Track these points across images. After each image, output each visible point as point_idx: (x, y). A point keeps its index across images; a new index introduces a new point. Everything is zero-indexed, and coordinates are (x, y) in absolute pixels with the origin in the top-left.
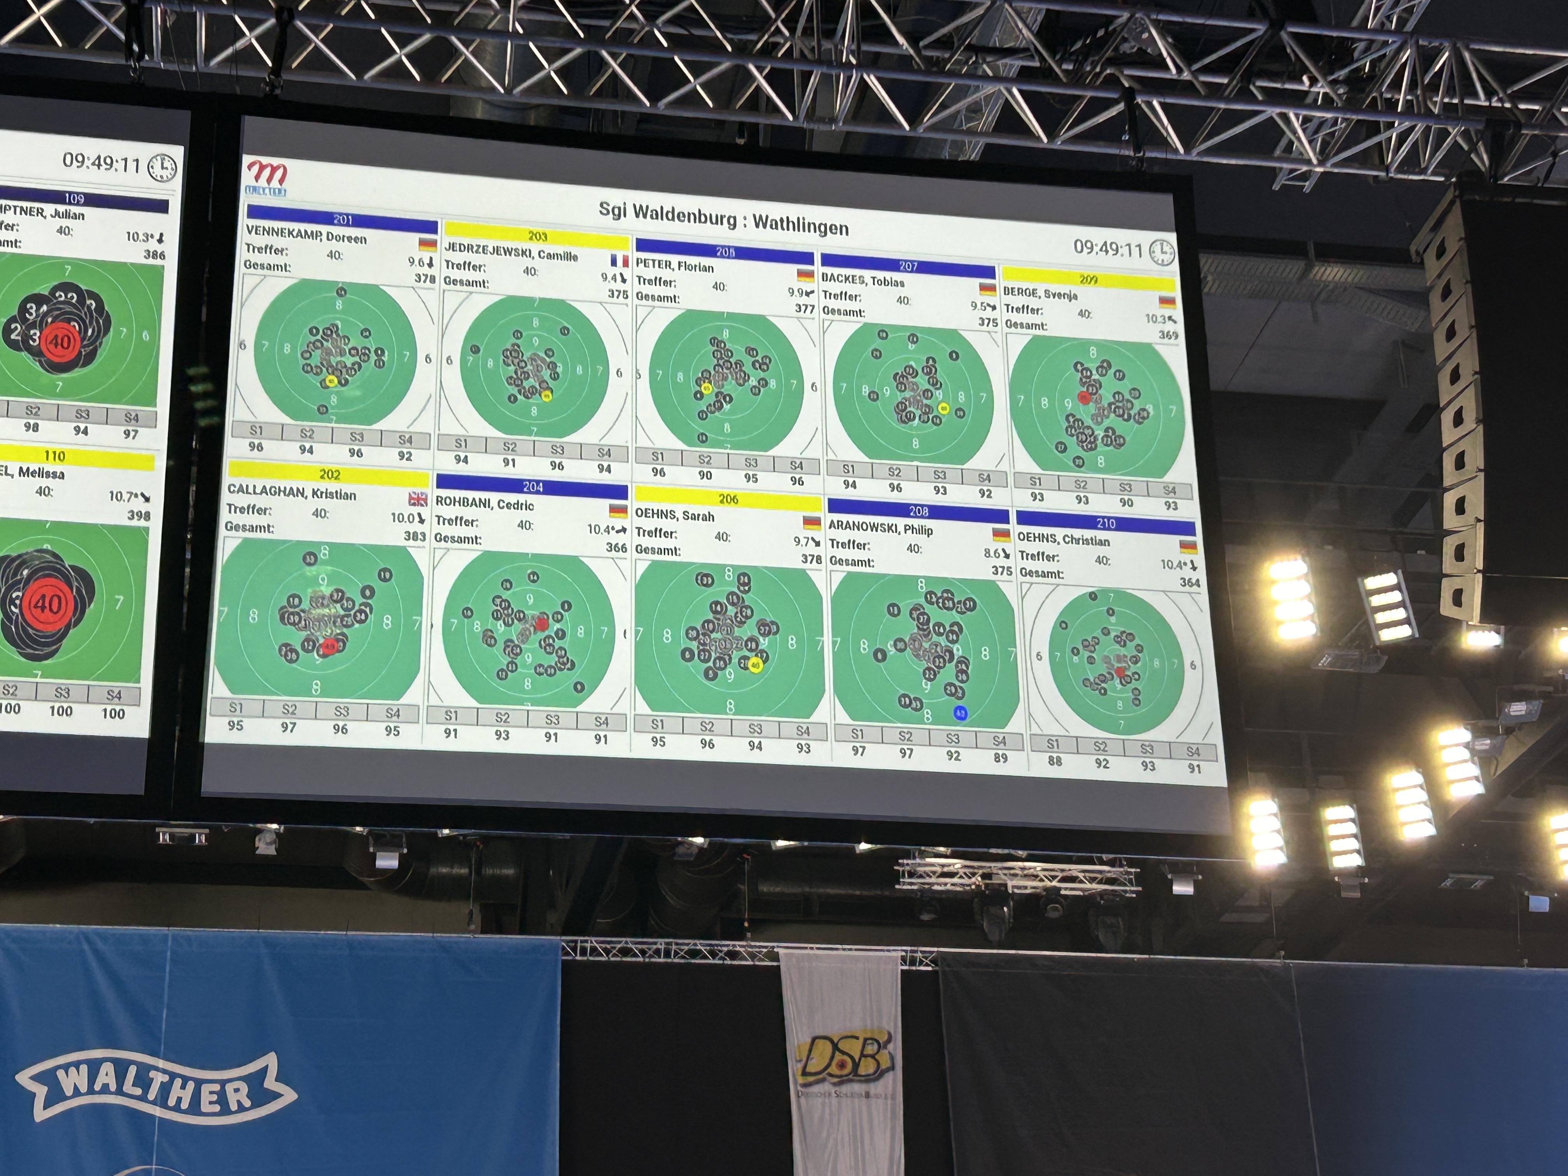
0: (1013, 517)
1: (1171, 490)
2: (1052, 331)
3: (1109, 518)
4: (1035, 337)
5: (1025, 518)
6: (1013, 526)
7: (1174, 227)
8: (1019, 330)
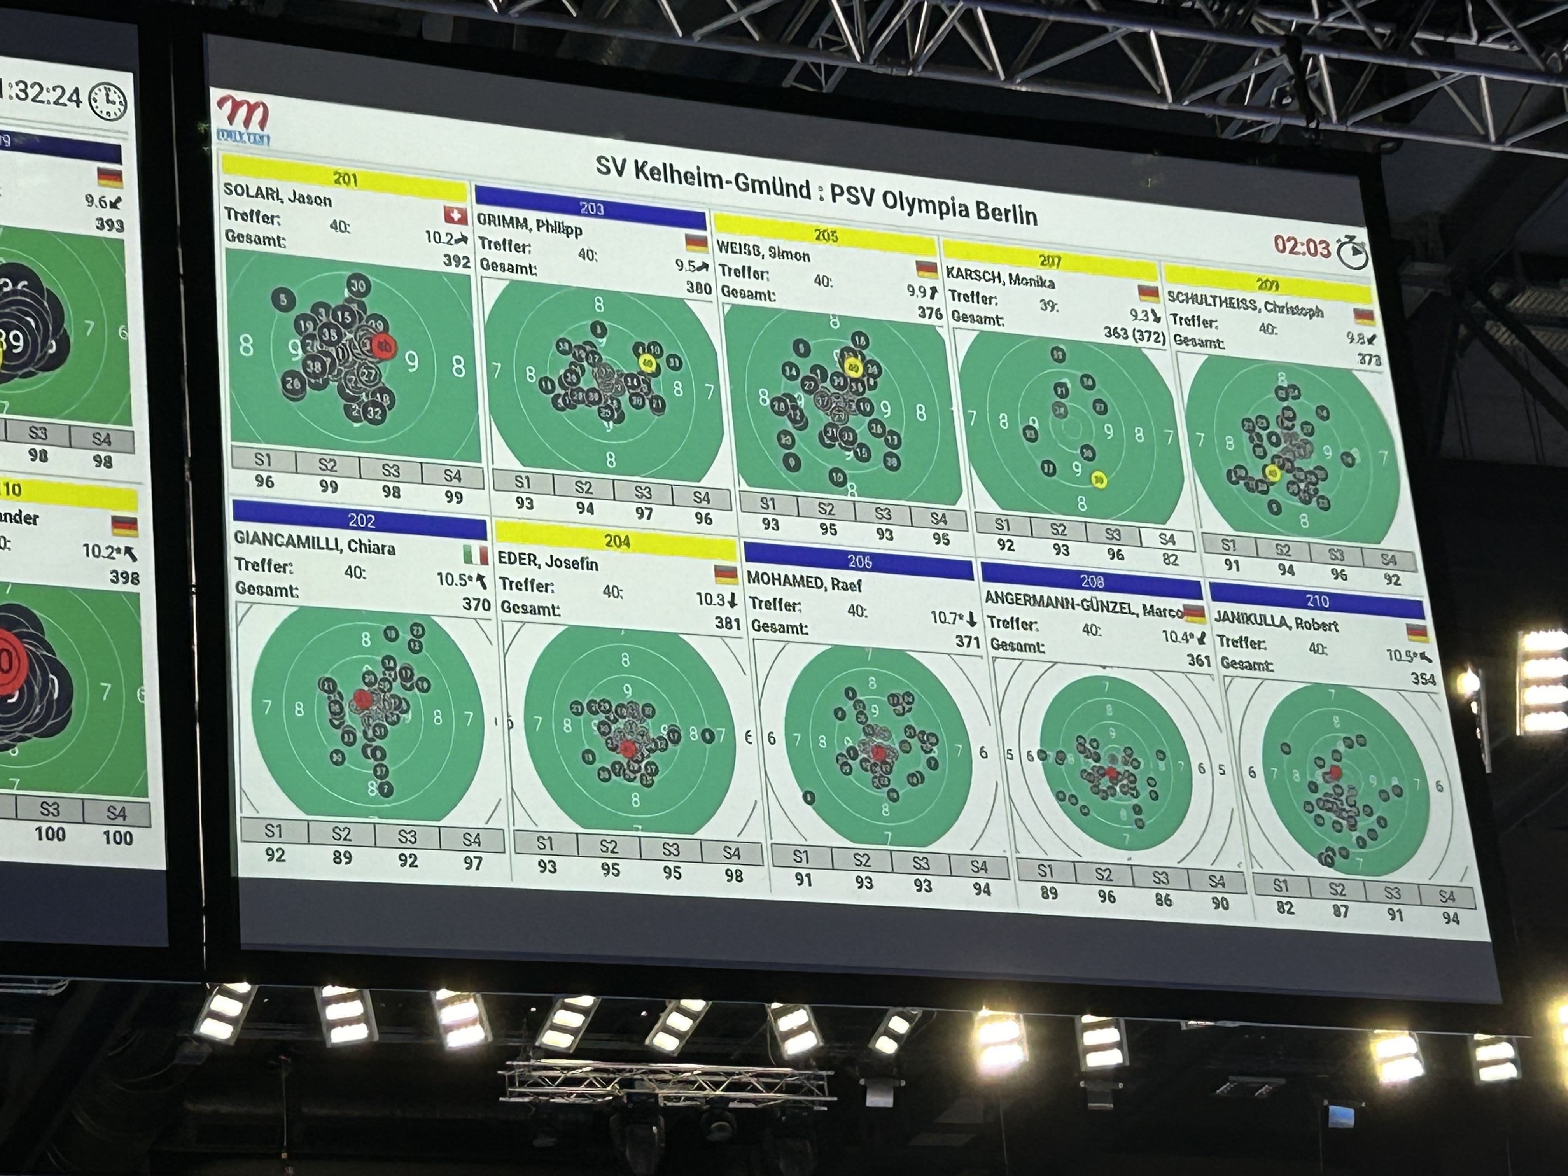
0: (1206, 591)
1: (1390, 560)
2: (1230, 351)
3: (1321, 594)
4: (1211, 358)
5: (1222, 592)
6: (1206, 602)
7: (1364, 221)
8: (1191, 348)
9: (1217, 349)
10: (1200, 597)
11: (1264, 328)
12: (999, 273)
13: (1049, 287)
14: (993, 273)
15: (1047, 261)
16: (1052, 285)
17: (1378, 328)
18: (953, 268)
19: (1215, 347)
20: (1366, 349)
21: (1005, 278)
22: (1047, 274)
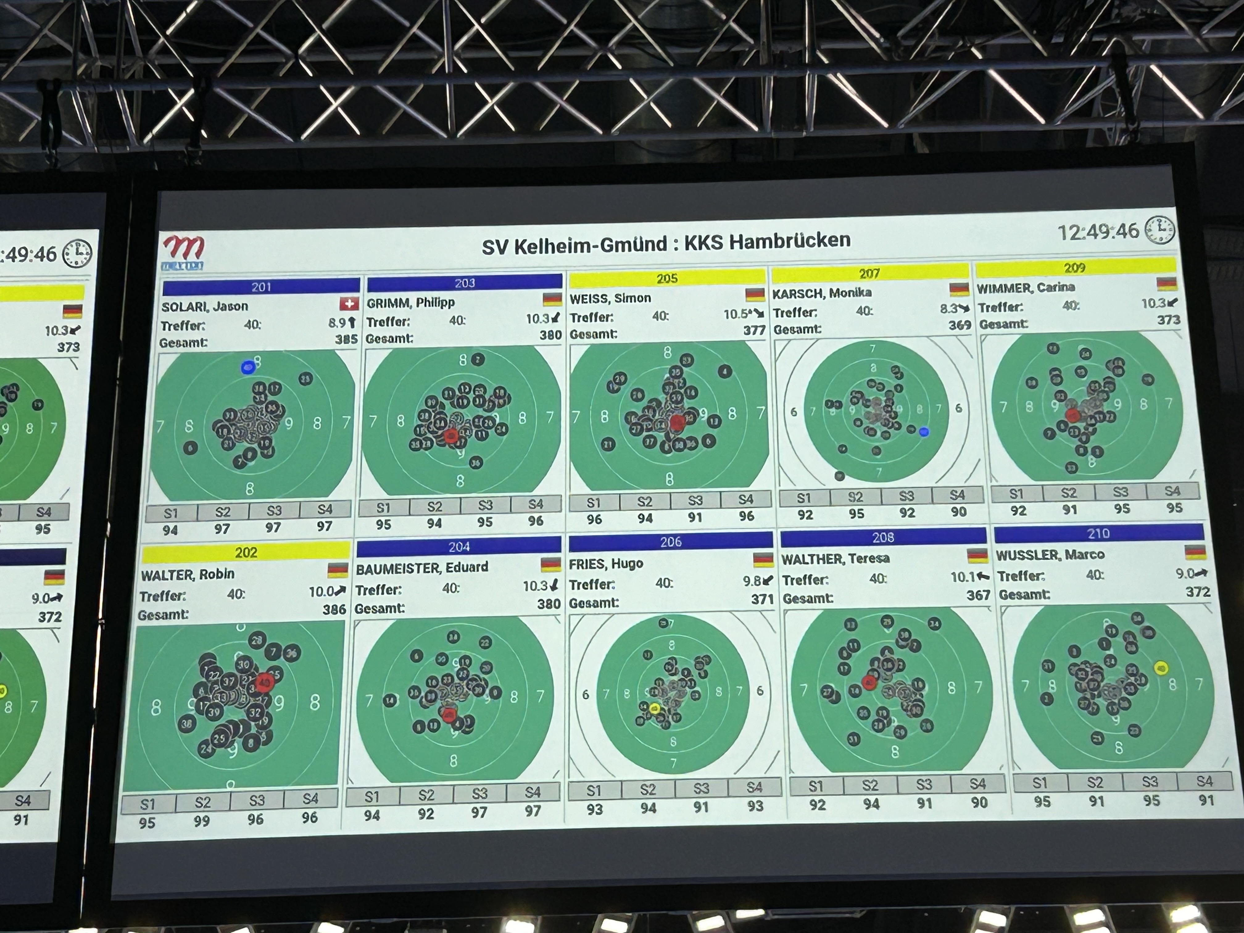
1: (1174, 490)
2: (1035, 328)
7: (1174, 202)
8: (998, 330)
9: (1021, 328)
10: (984, 541)
11: (1068, 306)
12: (821, 290)
13: (866, 295)
14: (815, 290)
15: (866, 274)
16: (869, 293)
17: (1180, 292)
18: (779, 291)
19: (1019, 327)
20: (1168, 311)
21: (826, 293)
22: (865, 285)
